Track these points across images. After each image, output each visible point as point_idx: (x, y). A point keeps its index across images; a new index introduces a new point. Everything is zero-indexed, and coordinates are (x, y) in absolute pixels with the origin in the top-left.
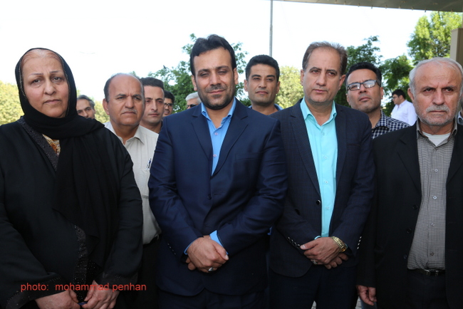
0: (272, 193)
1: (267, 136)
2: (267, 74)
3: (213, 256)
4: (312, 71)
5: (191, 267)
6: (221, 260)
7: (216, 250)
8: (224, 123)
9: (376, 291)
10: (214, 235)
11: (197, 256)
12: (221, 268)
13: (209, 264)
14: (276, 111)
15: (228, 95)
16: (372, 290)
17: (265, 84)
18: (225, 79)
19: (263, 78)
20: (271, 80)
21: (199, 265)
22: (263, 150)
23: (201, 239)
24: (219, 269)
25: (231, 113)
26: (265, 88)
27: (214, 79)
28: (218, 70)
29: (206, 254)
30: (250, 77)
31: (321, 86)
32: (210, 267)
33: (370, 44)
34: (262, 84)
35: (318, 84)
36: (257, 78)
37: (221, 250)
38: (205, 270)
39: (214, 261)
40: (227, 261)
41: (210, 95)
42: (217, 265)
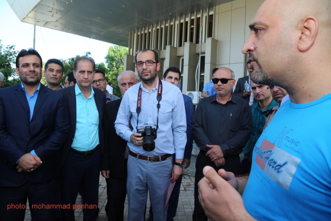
0: (62, 129)
1: (59, 101)
2: (57, 69)
3: (34, 162)
4: (80, 72)
5: (20, 170)
6: (38, 163)
7: (35, 159)
8: (34, 94)
9: (110, 172)
10: (33, 152)
11: (24, 163)
12: (38, 168)
13: (32, 166)
14: (61, 88)
15: (38, 78)
16: (108, 172)
17: (56, 73)
18: (37, 70)
19: (55, 71)
20: (59, 72)
21: (25, 168)
22: (57, 108)
23: (26, 155)
24: (37, 169)
25: (38, 89)
26: (56, 76)
27: (32, 68)
28: (34, 64)
29: (30, 162)
30: (48, 69)
31: (86, 79)
32: (32, 168)
33: (87, 55)
34: (54, 73)
35: (85, 78)
36: (52, 70)
37: (38, 159)
38: (29, 171)
39: (35, 165)
40: (41, 164)
41: (28, 76)
42: (36, 167)
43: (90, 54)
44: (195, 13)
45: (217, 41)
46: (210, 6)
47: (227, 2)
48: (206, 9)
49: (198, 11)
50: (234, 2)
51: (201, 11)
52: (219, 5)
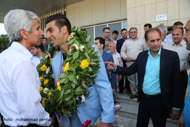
44: (58, 10)
46: (65, 7)
47: (72, 4)
48: (62, 8)
49: (59, 9)
50: (75, 4)
51: (61, 9)
52: (68, 5)
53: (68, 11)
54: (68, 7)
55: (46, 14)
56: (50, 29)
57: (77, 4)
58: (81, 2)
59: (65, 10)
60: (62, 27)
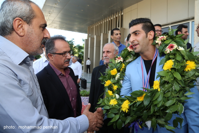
43: (73, 39)
45: (125, 29)
46: (122, 10)
47: (129, 6)
48: (120, 12)
49: (116, 13)
50: (132, 6)
51: (118, 13)
52: (125, 8)
53: (124, 14)
54: (125, 9)
55: (104, 19)
56: (136, 32)
57: (135, 6)
58: (138, 3)
59: (122, 14)
60: (149, 32)
